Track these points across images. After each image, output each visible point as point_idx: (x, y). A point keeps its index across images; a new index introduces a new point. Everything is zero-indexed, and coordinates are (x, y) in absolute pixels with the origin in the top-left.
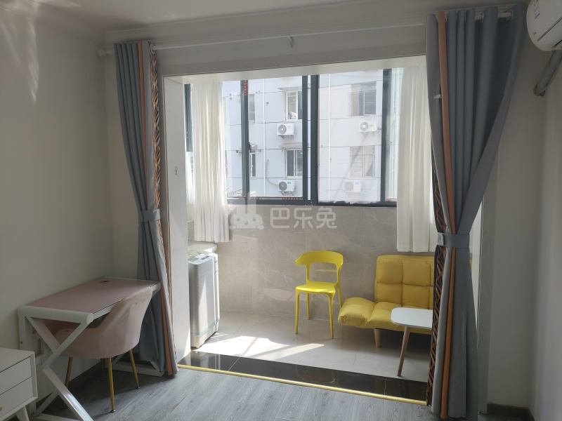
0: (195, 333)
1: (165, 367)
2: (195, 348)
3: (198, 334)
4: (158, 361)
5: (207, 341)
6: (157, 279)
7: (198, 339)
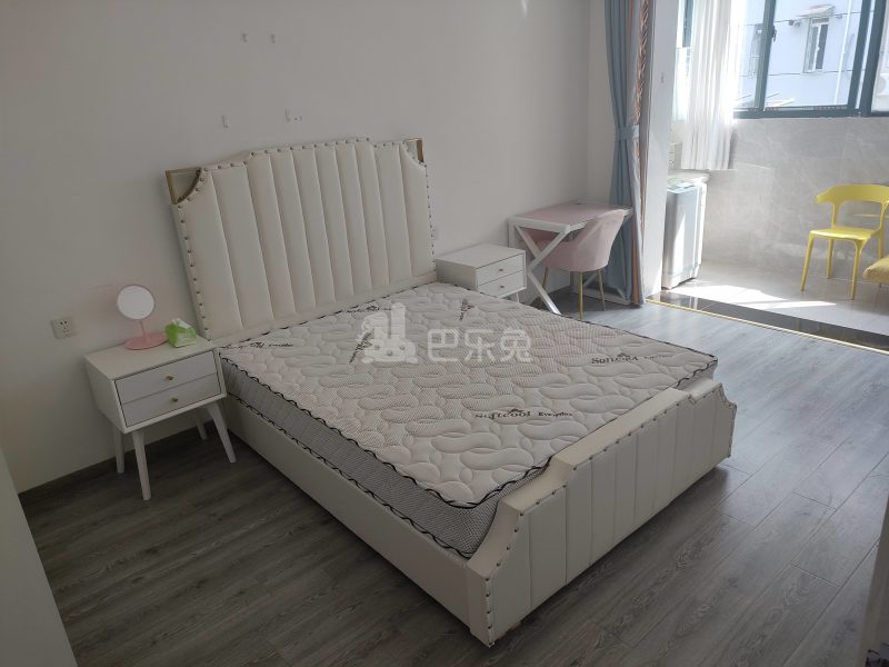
0: (667, 271)
1: (632, 297)
2: (666, 289)
3: (670, 273)
4: (625, 290)
5: (681, 284)
6: (630, 204)
7: (670, 279)
